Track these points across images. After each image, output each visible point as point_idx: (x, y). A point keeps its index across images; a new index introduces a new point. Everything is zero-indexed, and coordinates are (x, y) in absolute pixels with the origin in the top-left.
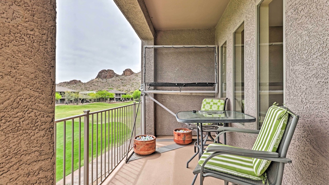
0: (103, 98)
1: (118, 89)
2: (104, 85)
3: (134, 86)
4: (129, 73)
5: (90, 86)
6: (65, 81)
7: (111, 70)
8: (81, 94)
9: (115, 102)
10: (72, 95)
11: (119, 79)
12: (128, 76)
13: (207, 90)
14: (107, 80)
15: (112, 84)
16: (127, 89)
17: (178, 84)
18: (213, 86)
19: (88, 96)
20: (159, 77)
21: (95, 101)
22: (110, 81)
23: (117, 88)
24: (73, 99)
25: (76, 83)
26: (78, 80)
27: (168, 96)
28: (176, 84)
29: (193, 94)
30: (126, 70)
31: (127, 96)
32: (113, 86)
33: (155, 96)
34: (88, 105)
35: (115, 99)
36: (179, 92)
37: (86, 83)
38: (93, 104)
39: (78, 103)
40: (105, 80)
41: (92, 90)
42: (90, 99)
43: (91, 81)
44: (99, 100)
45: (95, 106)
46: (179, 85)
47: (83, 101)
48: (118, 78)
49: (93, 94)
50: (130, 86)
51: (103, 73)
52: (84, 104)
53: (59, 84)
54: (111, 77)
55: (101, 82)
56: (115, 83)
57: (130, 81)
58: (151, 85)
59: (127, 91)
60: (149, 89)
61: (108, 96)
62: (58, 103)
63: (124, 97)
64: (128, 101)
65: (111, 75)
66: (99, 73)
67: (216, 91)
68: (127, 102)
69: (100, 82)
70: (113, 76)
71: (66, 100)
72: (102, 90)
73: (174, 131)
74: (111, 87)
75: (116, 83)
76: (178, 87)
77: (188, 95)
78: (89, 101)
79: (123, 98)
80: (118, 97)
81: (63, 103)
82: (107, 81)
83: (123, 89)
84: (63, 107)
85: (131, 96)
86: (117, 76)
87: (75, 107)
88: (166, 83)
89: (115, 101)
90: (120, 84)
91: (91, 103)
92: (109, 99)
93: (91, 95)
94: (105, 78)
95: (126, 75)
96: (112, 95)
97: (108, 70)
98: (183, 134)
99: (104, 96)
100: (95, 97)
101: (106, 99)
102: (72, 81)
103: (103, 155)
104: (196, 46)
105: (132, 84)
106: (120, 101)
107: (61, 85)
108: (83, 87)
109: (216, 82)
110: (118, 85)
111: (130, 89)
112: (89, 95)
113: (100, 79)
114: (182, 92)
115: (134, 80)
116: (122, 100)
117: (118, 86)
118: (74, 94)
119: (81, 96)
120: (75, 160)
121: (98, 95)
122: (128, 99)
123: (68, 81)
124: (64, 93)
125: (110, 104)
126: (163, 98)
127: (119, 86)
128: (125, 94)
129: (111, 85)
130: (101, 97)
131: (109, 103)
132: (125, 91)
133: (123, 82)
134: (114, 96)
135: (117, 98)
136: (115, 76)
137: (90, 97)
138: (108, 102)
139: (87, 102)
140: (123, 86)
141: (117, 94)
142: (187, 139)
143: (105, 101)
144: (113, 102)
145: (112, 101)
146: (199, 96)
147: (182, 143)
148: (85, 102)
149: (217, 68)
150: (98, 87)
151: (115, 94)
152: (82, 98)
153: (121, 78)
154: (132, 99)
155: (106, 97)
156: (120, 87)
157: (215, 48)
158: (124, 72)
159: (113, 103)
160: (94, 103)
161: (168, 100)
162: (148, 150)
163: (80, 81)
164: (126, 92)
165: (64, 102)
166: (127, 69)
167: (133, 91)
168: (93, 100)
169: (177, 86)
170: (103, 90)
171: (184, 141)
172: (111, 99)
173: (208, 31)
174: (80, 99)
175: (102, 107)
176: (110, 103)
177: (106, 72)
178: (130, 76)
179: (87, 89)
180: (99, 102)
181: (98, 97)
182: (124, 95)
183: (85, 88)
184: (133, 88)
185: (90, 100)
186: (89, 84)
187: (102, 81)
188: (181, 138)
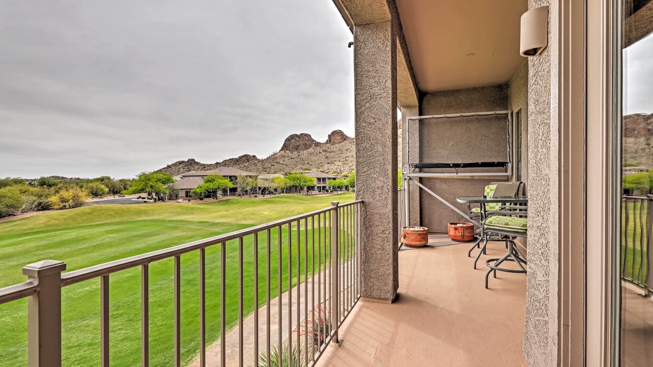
0: (296, 187)
1: (320, 170)
2: (295, 163)
3: (348, 163)
4: (339, 138)
5: (271, 165)
6: (231, 158)
7: (306, 135)
8: (261, 180)
9: (317, 194)
10: (248, 181)
11: (321, 151)
12: (337, 145)
13: (495, 172)
14: (299, 152)
15: (309, 161)
16: (336, 169)
17: (453, 164)
18: (505, 167)
19: (273, 184)
20: (425, 155)
21: (283, 192)
22: (305, 155)
23: (318, 168)
24: (248, 188)
25: (247, 160)
26: (252, 154)
27: (438, 181)
28: (451, 165)
29: (475, 178)
30: (334, 133)
31: (337, 183)
32: (311, 163)
33: (421, 180)
34: (273, 198)
35: (316, 188)
36: (455, 174)
37: (265, 159)
38: (281, 197)
39: (256, 195)
40: (295, 153)
41: (275, 173)
42: (275, 187)
43: (273, 155)
44: (289, 189)
45: (284, 200)
46: (456, 166)
47: (264, 191)
48: (318, 148)
49: (279, 180)
50: (341, 163)
51: (293, 141)
52: (267, 196)
53: (222, 163)
54: (307, 147)
55: (290, 157)
56: (314, 158)
57: (341, 153)
58: (416, 166)
59: (336, 172)
60: (414, 172)
61: (305, 182)
62: (227, 195)
63: (332, 184)
64: (339, 192)
65: (306, 144)
66: (285, 141)
67: (509, 173)
68: (338, 194)
69: (288, 157)
70: (310, 146)
71: (239, 190)
72: (291, 172)
73: (449, 225)
74: (307, 166)
75: (316, 159)
76: (454, 169)
77: (468, 179)
78: (273, 191)
79: (330, 187)
80: (322, 185)
81: (235, 195)
82: (300, 154)
83: (328, 169)
84: (235, 201)
85: (345, 182)
86: (318, 144)
87: (253, 202)
88: (437, 164)
89: (316, 192)
90: (323, 159)
91: (276, 195)
92: (305, 189)
93: (276, 181)
94: (297, 149)
95: (334, 143)
96: (311, 181)
97: (302, 134)
98: (462, 227)
99: (297, 183)
100: (282, 185)
101: (302, 188)
102: (243, 157)
103: (322, 274)
104: (478, 113)
105: (344, 160)
106: (325, 192)
107: (225, 165)
108: (259, 166)
109: (508, 161)
110: (320, 162)
111: (342, 169)
112: (273, 181)
113: (288, 151)
114: (459, 174)
115: (348, 152)
116: (329, 191)
117: (320, 165)
118: (250, 180)
119: (261, 184)
120: (283, 277)
121: (288, 180)
122: (340, 188)
123: (237, 157)
124: (236, 177)
125: (308, 197)
126: (431, 184)
127: (322, 164)
128: (334, 179)
129: (306, 163)
130: (292, 184)
131: (306, 195)
132: (331, 173)
133: (329, 156)
134: (315, 183)
135: (320, 187)
136: (313, 145)
137: (275, 185)
138: (305, 193)
139: (270, 193)
140: (329, 163)
141: (320, 179)
142: (467, 234)
143: (300, 193)
144: (314, 193)
145: (310, 192)
146: (484, 180)
147: (460, 239)
148: (267, 194)
149: (510, 141)
150: (284, 166)
151: (316, 180)
152: (263, 186)
153: (324, 148)
154: (347, 188)
155: (302, 184)
156: (323, 166)
157: (507, 114)
158: (330, 136)
159: (314, 195)
160: (282, 194)
161: (438, 185)
162: (420, 241)
163: (254, 156)
164: (335, 174)
165: (236, 193)
166: (335, 131)
167: (347, 173)
168: (279, 190)
169: (452, 167)
170: (293, 172)
171: (463, 236)
172: (311, 188)
173: (497, 89)
174: (260, 188)
175: (296, 202)
176: (308, 194)
177: (297, 139)
178: (340, 144)
179: (266, 171)
180: (289, 193)
181: (288, 185)
182: (332, 181)
183: (263, 168)
184: (347, 168)
185: (276, 190)
186: (269, 161)
187: (291, 155)
188: (459, 233)
